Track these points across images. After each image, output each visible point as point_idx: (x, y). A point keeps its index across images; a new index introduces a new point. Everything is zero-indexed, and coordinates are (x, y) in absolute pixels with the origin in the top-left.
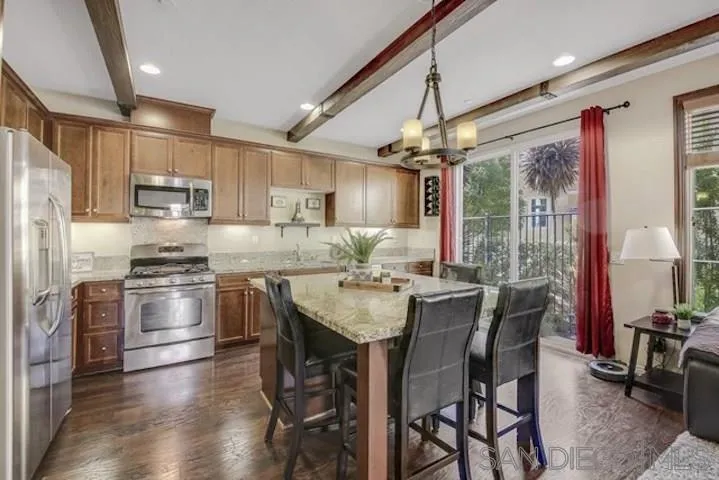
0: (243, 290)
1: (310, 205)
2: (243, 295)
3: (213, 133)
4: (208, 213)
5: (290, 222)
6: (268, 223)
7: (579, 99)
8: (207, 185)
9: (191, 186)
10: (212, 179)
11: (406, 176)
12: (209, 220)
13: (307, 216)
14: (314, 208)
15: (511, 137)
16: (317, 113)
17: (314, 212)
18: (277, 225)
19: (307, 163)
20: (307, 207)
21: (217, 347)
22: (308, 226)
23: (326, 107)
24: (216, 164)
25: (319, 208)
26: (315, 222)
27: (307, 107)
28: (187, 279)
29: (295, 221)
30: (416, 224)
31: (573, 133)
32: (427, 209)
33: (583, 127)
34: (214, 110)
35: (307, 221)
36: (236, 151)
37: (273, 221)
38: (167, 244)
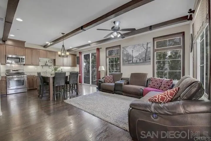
0: (33, 79)
1: (50, 61)
2: (33, 80)
3: (25, 46)
4: (24, 63)
5: (45, 65)
6: (39, 65)
7: (96, 46)
8: (24, 57)
9: (20, 58)
10: (25, 56)
11: (73, 56)
12: (24, 65)
13: (49, 64)
14: (51, 62)
15: (89, 51)
16: (49, 44)
17: (51, 63)
18: (41, 66)
19: (48, 53)
20: (49, 62)
21: (28, 90)
22: (49, 66)
23: (51, 43)
24: (26, 53)
25: (52, 62)
26: (51, 65)
27: (47, 43)
28: (18, 76)
29: (46, 65)
30: (76, 66)
31: (95, 51)
32: (77, 63)
33: (97, 51)
34: (25, 42)
35: (49, 65)
36: (31, 50)
37: (40, 65)
38: (14, 70)
